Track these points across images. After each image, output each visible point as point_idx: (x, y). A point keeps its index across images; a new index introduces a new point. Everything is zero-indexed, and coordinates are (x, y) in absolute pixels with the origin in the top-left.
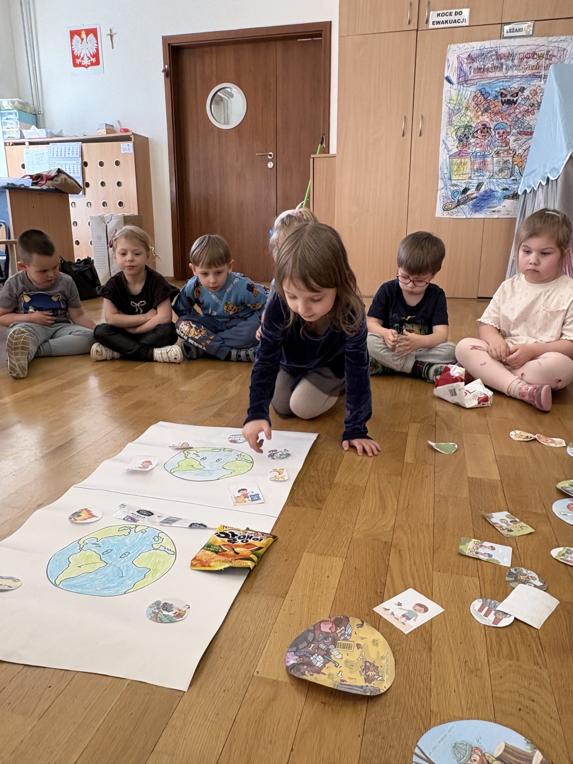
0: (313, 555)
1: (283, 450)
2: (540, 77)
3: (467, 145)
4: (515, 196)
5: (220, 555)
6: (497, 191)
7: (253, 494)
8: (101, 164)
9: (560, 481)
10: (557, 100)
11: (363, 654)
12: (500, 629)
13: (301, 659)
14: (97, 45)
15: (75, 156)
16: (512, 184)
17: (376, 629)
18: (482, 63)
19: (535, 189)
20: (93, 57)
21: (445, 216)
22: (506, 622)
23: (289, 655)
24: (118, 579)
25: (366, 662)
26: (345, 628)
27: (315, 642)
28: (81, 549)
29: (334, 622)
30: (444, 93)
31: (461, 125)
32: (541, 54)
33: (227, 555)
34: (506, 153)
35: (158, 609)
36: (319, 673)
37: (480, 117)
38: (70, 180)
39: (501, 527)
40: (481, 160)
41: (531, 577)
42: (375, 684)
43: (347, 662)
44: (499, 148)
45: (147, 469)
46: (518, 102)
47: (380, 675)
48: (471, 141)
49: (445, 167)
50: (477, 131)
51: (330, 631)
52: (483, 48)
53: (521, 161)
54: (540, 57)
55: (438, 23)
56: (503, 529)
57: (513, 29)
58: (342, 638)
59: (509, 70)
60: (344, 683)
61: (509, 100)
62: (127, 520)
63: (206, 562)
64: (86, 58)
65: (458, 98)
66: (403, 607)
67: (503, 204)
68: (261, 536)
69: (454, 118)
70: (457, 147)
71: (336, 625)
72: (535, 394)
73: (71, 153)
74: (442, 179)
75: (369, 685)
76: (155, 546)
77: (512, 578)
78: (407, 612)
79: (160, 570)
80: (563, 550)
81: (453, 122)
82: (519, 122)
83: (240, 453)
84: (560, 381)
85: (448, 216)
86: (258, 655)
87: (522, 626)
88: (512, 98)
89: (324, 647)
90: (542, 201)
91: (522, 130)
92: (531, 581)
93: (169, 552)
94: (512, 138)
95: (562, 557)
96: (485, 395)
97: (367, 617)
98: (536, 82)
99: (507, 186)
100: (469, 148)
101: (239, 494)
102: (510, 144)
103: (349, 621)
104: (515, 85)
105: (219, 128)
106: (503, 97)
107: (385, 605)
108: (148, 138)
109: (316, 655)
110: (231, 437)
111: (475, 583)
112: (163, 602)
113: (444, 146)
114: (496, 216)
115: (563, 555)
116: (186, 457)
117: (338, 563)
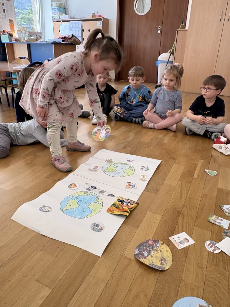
0: (151, 213)
1: (147, 167)
5: (118, 209)
7: (133, 184)
8: (89, 30)
11: (162, 254)
12: (215, 254)
13: (140, 252)
15: (79, 27)
17: (168, 246)
23: (136, 250)
24: (82, 212)
25: (162, 257)
26: (157, 244)
27: (146, 247)
28: (71, 199)
29: (153, 241)
33: (120, 209)
35: (95, 226)
36: (145, 258)
38: (77, 39)
39: (226, 211)
42: (164, 266)
43: (156, 256)
45: (96, 170)
47: (166, 263)
51: (151, 244)
56: (227, 213)
58: (156, 247)
60: (153, 264)
62: (87, 190)
63: (112, 211)
66: (180, 239)
68: (133, 203)
73: (78, 25)
75: (162, 266)
76: (96, 201)
77: (225, 234)
78: (181, 241)
79: (97, 211)
83: (130, 166)
86: (126, 248)
87: (224, 254)
89: (149, 249)
93: (100, 204)
97: (166, 241)
101: (128, 184)
103: (159, 242)
107: (174, 237)
108: (108, 19)
109: (145, 252)
110: (128, 158)
111: (209, 234)
112: (96, 224)
116: (110, 166)
117: (159, 217)
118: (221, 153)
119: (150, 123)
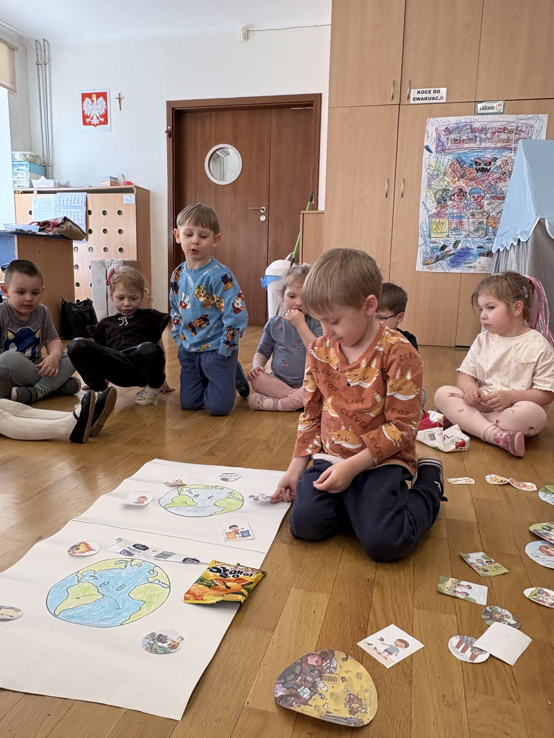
0: (301, 591)
2: (511, 149)
3: (445, 207)
4: (489, 254)
5: (212, 589)
6: (472, 249)
7: (244, 530)
8: (104, 213)
9: (532, 524)
10: (526, 170)
11: (347, 686)
12: (476, 665)
13: (289, 691)
14: (106, 107)
15: (80, 205)
16: (486, 243)
17: (359, 662)
18: (458, 135)
19: (508, 248)
20: (101, 117)
21: (425, 270)
22: (481, 658)
23: (277, 687)
24: (115, 611)
25: (350, 694)
26: (331, 662)
27: (302, 675)
28: (79, 581)
29: (320, 656)
30: (424, 160)
31: (439, 188)
32: (511, 129)
33: (218, 589)
34: (480, 215)
35: (153, 640)
36: (305, 705)
37: (457, 182)
38: (75, 228)
39: (477, 567)
40: (458, 221)
41: (506, 615)
42: (359, 716)
43: (332, 694)
44: (474, 210)
45: (142, 505)
46: (491, 171)
47: (363, 707)
48: (448, 203)
49: (424, 226)
50: (454, 195)
51: (316, 664)
52: (459, 122)
53: (494, 223)
54: (511, 132)
55: (418, 99)
56: (479, 569)
57: (486, 107)
58: (328, 671)
59: (482, 142)
60: (330, 714)
61: (483, 168)
62: (123, 554)
63: (200, 596)
64: (95, 118)
65: (436, 164)
66: (385, 642)
67: (478, 261)
68: (251, 572)
69: (433, 183)
70: (436, 208)
71: (322, 659)
72: (508, 440)
73: (76, 202)
74: (422, 236)
75: (353, 717)
76: (150, 580)
77: (488, 616)
78: (389, 647)
79: (155, 602)
80: (536, 589)
81: (432, 186)
82: (492, 188)
83: (231, 491)
84: (532, 428)
85: (428, 270)
86: (248, 687)
87: (497, 662)
88: (485, 167)
89: (311, 680)
90: (514, 260)
91: (495, 195)
92: (506, 619)
93: (163, 585)
94: (485, 202)
95: (534, 597)
96: (462, 440)
97: (351, 652)
98: (507, 153)
99: (482, 245)
100: (447, 210)
101: (231, 531)
102: (484, 207)
103: (334, 655)
104: (489, 156)
105: (215, 184)
106: (478, 166)
107: (369, 639)
108: (149, 191)
109: (303, 687)
110: (223, 475)
111: (453, 621)
112: (158, 634)
113: (424, 206)
114: (472, 272)
115: (535, 595)
116: (180, 494)
117: (323, 599)
118: (436, 449)
119: (265, 397)
